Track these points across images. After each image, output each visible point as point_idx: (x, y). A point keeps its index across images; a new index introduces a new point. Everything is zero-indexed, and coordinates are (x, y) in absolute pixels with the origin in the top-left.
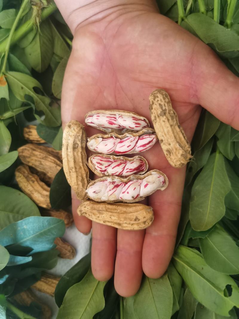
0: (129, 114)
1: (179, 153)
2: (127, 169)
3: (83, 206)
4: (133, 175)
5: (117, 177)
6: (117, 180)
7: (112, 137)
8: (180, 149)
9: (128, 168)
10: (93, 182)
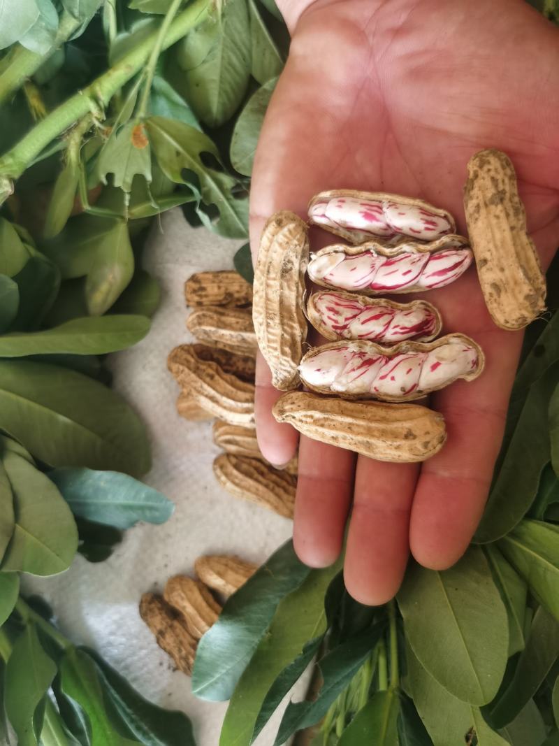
0: (412, 202)
1: (520, 292)
2: (396, 327)
3: (287, 401)
4: (407, 341)
5: (371, 343)
6: (370, 349)
7: (368, 252)
8: (524, 283)
9: (397, 325)
10: (316, 350)
